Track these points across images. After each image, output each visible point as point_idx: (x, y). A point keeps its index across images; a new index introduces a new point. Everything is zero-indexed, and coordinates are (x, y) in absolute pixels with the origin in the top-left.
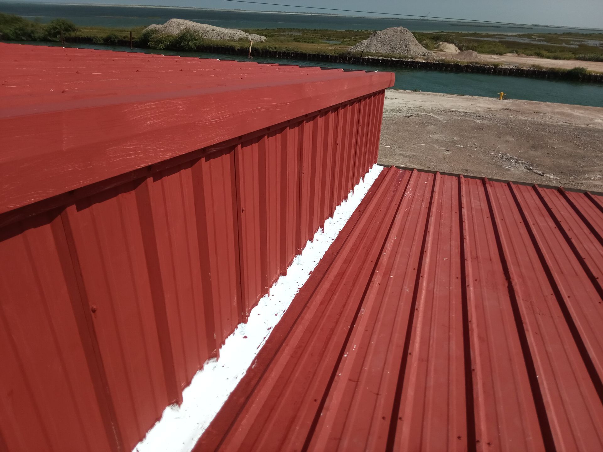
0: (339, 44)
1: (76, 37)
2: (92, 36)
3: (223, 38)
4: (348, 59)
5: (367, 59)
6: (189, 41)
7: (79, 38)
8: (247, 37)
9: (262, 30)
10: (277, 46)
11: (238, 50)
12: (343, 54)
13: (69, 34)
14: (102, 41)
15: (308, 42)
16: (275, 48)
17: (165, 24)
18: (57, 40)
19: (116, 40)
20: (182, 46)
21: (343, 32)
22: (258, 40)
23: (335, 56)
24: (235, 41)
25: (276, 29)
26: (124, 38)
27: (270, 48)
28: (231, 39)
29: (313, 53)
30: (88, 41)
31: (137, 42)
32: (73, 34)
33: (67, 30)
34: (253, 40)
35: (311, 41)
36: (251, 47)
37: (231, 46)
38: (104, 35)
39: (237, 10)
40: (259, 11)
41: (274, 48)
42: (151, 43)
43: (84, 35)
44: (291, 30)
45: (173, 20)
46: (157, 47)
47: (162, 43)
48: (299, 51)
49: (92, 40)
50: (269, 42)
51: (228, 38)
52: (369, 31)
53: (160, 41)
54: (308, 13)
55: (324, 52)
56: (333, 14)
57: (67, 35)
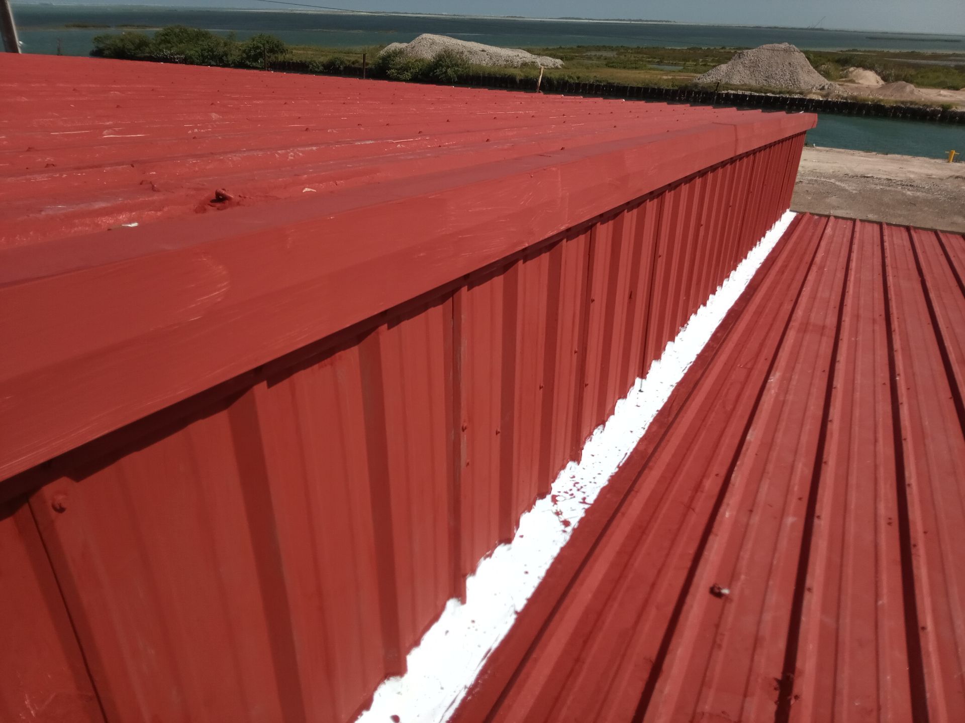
0: (680, 71)
1: (284, 62)
2: (308, 60)
3: (497, 63)
4: (693, 95)
5: (725, 95)
6: (448, 67)
7: (289, 63)
8: (534, 60)
9: (554, 49)
10: (580, 75)
11: (521, 81)
12: (686, 86)
13: (276, 57)
14: (321, 68)
15: (629, 69)
16: (578, 78)
17: (413, 43)
18: (259, 66)
19: (341, 66)
20: (438, 76)
21: (684, 51)
22: (551, 65)
23: (673, 90)
24: (515, 67)
25: (575, 47)
26: (353, 63)
27: (570, 77)
28: (509, 63)
29: (638, 86)
30: (302, 68)
31: (371, 69)
32: (281, 58)
33: (272, 51)
34: (544, 65)
35: (634, 66)
36: (541, 76)
37: (510, 75)
38: (324, 59)
39: (512, 17)
40: (546, 18)
41: (576, 78)
42: (393, 71)
43: (295, 59)
44: (598, 49)
45: (425, 35)
46: (401, 77)
47: (407, 72)
48: (616, 82)
49: (308, 67)
50: (568, 69)
51: (505, 63)
52: (728, 48)
53: (405, 68)
54: (624, 20)
55: (656, 84)
56: (666, 22)
57: (273, 58)
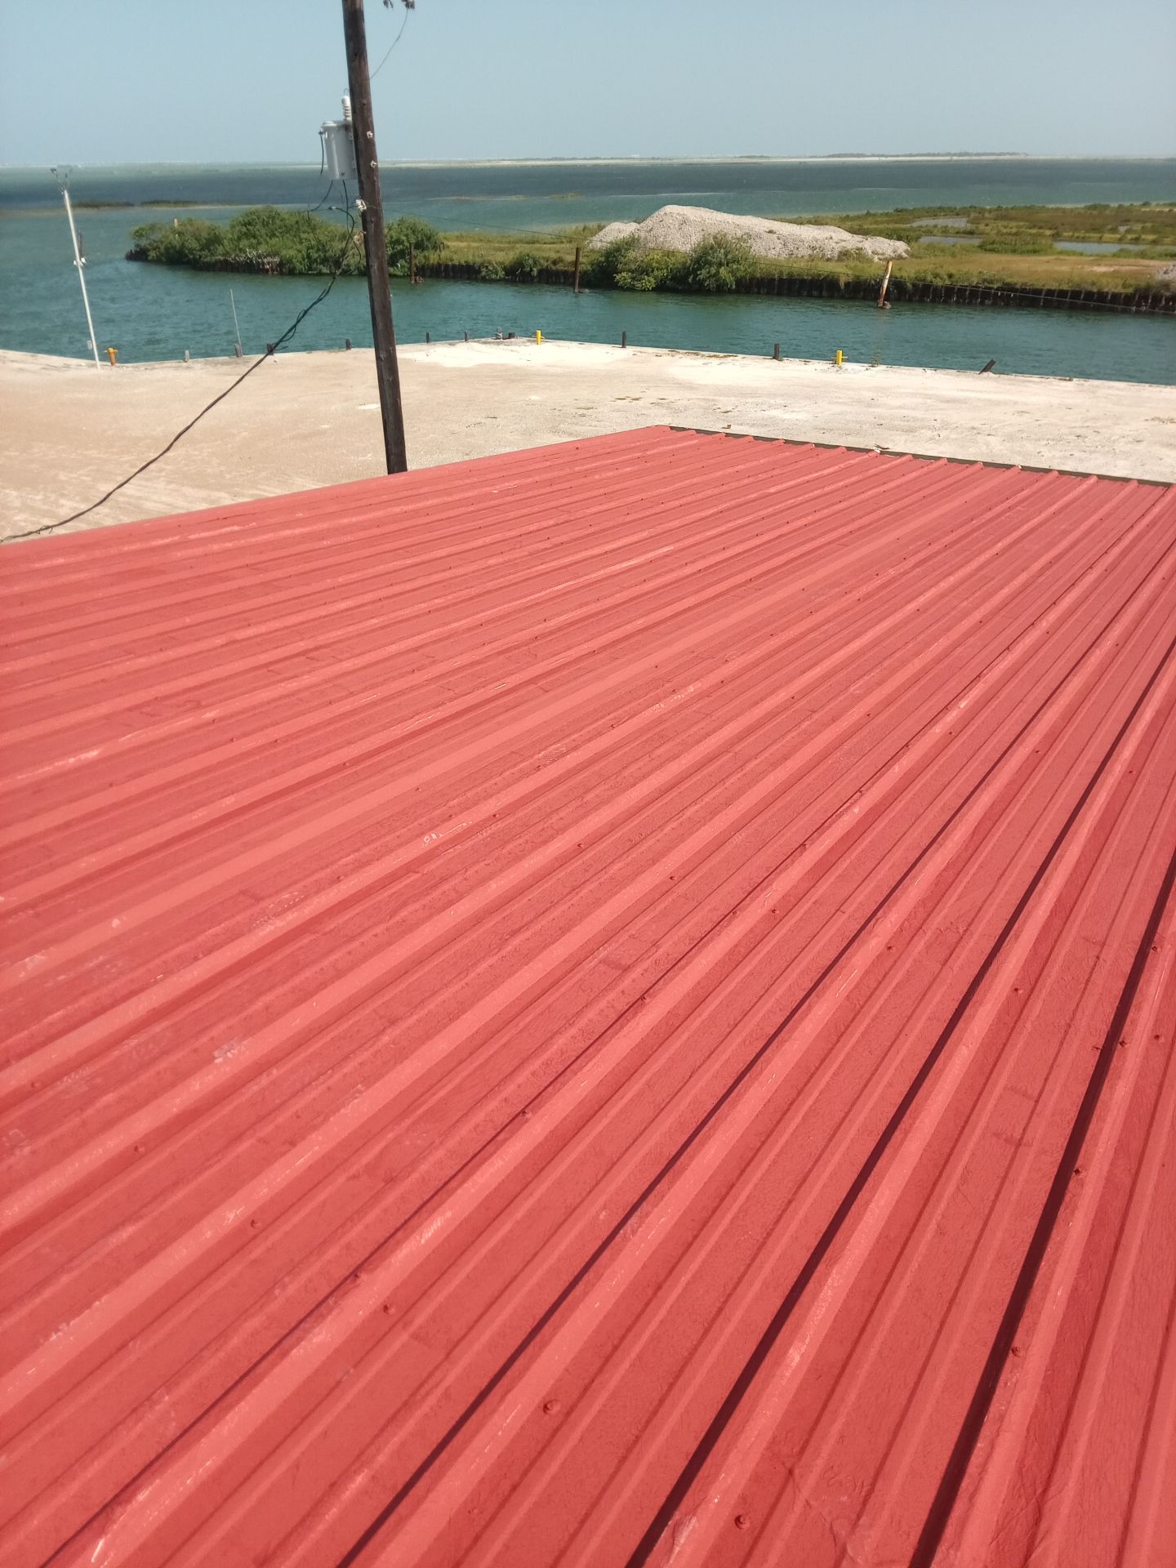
0: (1114, 255)
1: (439, 265)
2: (478, 260)
3: (795, 252)
6: (720, 264)
7: (447, 266)
8: (860, 245)
9: (858, 217)
10: (953, 271)
12: (1148, 288)
13: (425, 257)
14: (501, 274)
15: (1022, 253)
16: (950, 276)
17: (649, 222)
18: (399, 273)
19: (535, 269)
20: (701, 283)
21: (1082, 212)
22: (889, 253)
23: (1126, 295)
24: (828, 260)
25: (891, 211)
26: (555, 263)
27: (936, 276)
28: (817, 254)
29: (1061, 287)
30: (468, 273)
31: (585, 274)
32: (433, 258)
33: (419, 246)
34: (877, 254)
35: (1030, 247)
36: (888, 277)
37: (828, 276)
38: (507, 258)
39: (748, 157)
40: (805, 157)
41: (946, 277)
42: (624, 274)
43: (459, 259)
44: (934, 213)
45: (670, 209)
46: (638, 285)
47: (648, 275)
48: (1017, 280)
49: (479, 271)
50: (921, 258)
51: (810, 252)
52: (1154, 203)
53: (644, 270)
54: (938, 155)
55: (1093, 284)
56: (1012, 154)
57: (419, 258)
